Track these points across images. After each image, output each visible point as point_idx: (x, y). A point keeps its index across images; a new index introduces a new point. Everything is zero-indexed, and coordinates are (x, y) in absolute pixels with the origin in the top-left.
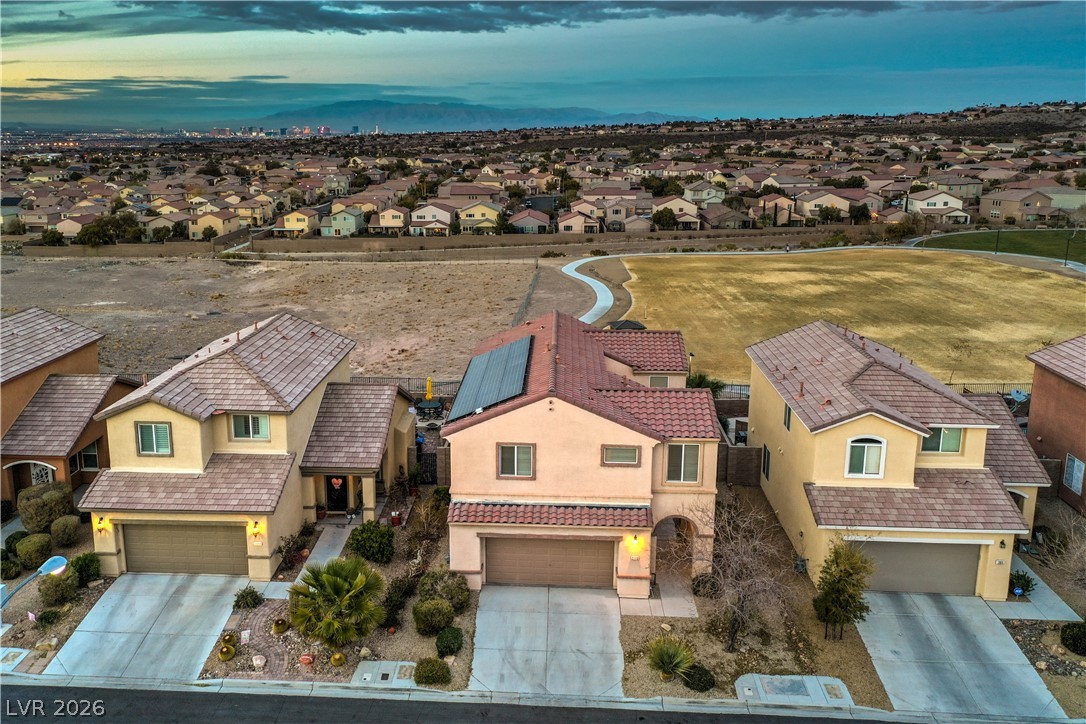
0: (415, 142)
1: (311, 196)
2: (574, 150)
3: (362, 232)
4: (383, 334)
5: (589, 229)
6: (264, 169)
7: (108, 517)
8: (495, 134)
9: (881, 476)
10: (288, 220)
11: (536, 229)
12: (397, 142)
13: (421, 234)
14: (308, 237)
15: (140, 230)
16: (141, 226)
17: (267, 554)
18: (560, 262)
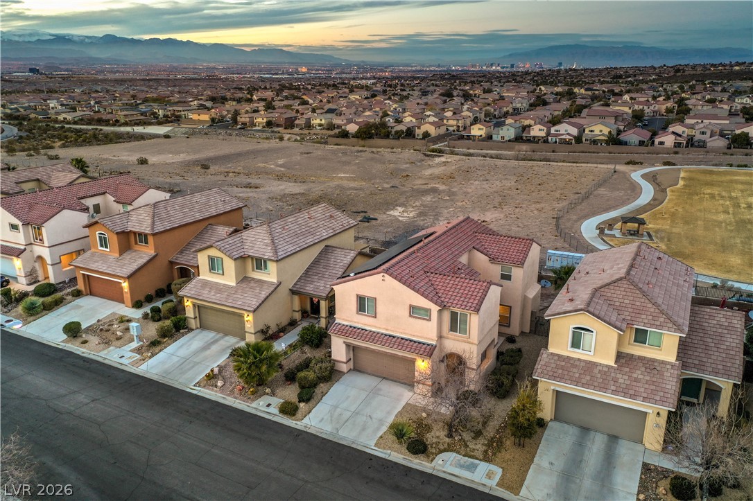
0: (595, 74)
1: (500, 113)
2: (707, 82)
3: (518, 139)
4: (480, 209)
5: (677, 145)
6: (482, 93)
7: (190, 300)
8: (655, 68)
9: (592, 353)
10: (473, 129)
11: (637, 143)
12: (582, 74)
13: (556, 142)
14: (483, 140)
15: (388, 131)
16: (390, 129)
17: (253, 332)
18: (633, 169)
